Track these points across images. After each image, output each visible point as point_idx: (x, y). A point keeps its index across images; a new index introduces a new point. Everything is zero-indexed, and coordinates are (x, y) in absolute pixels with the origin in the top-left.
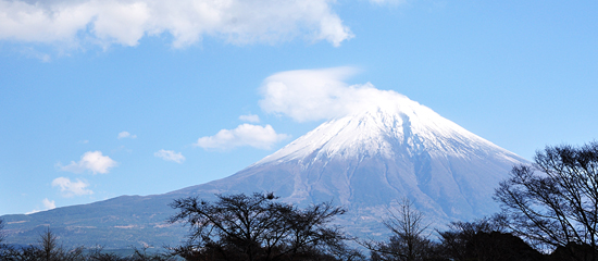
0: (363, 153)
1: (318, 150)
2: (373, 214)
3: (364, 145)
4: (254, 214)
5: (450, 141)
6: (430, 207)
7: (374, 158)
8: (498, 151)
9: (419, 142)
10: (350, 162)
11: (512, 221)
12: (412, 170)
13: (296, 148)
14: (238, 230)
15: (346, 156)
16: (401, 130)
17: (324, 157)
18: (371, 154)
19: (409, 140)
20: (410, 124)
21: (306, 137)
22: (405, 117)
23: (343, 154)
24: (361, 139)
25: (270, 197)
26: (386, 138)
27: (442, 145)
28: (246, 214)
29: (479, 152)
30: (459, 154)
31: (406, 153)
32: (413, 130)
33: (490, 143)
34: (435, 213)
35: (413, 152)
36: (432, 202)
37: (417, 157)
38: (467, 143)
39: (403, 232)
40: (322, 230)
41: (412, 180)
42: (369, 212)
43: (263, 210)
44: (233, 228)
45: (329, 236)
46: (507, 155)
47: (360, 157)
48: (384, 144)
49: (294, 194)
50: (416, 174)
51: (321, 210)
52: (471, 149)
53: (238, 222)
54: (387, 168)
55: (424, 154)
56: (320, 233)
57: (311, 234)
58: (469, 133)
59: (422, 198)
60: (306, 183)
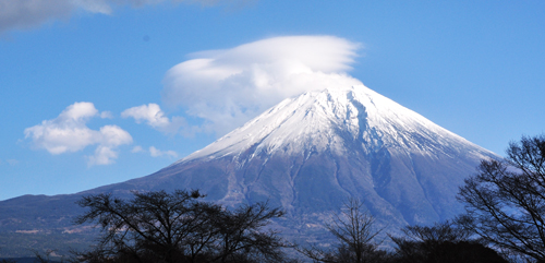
0: (310, 149)
1: (256, 145)
2: (321, 222)
3: (310, 140)
4: (175, 215)
5: (414, 136)
6: (388, 213)
7: (323, 155)
8: (471, 148)
9: (376, 137)
10: (295, 159)
11: (480, 225)
12: (368, 170)
13: (231, 142)
14: (158, 234)
15: (289, 152)
16: (355, 122)
17: (264, 153)
18: (319, 150)
19: (365, 134)
20: (366, 115)
21: (243, 129)
22: (361, 108)
23: (286, 149)
24: (307, 132)
25: (196, 195)
26: (337, 131)
27: (404, 141)
28: (167, 214)
29: (449, 150)
30: (425, 152)
31: (361, 150)
32: (369, 122)
33: (462, 139)
34: (395, 222)
35: (370, 149)
36: (391, 208)
37: (374, 154)
38: (435, 138)
39: (350, 238)
40: (256, 235)
41: (368, 182)
42: (316, 218)
43: (185, 211)
44: (151, 232)
45: (264, 243)
46: (482, 153)
47: (306, 153)
48: (335, 138)
49: (227, 196)
50: (373, 175)
51: (255, 212)
52: (439, 145)
53: (158, 224)
54: (338, 168)
55: (383, 151)
56: (254, 239)
57: (242, 239)
58: (437, 126)
59: (380, 204)
60: (242, 183)
